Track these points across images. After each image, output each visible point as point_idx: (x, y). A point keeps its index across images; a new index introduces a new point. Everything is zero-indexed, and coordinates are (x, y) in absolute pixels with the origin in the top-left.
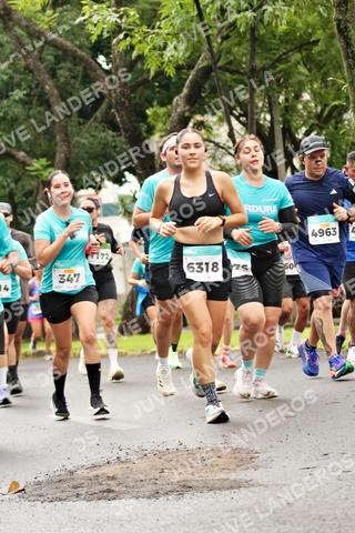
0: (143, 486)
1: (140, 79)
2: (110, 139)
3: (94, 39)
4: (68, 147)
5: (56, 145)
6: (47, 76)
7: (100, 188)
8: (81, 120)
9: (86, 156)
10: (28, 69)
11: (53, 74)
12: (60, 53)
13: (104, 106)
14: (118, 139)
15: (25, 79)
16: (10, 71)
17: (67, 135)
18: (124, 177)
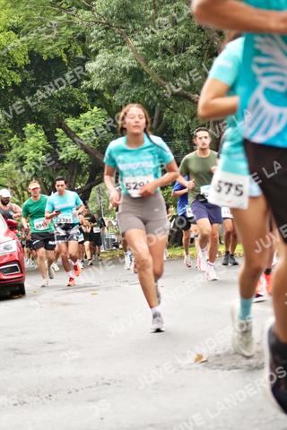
6: (216, 35)
10: (201, 29)
15: (198, 37)
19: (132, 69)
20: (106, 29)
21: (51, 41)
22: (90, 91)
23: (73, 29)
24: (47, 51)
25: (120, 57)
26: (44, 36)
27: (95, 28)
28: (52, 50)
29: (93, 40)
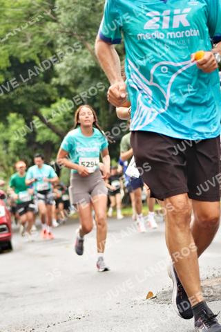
19: (91, 68)
20: (70, 36)
21: (26, 48)
22: (58, 86)
23: (44, 37)
24: (23, 56)
25: (81, 59)
26: (21, 45)
27: (60, 35)
28: (28, 55)
29: (60, 46)
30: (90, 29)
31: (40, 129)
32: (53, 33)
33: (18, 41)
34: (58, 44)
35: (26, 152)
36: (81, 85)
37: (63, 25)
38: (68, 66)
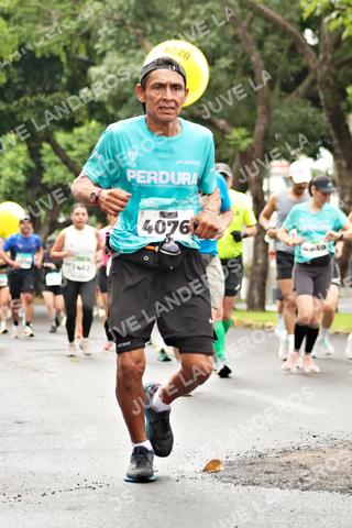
0: (336, 479)
1: (346, 58)
2: (310, 115)
3: (306, 15)
4: (269, 120)
5: (256, 116)
6: (254, 47)
7: (294, 161)
8: (283, 94)
9: (285, 130)
10: (236, 39)
11: (260, 45)
12: (270, 26)
13: (307, 82)
14: (317, 116)
15: (231, 49)
16: (218, 39)
17: (268, 107)
18: (319, 152)
25: (132, 65)
26: (41, 29)
27: (104, 24)
28: (49, 46)
29: (101, 40)
30: (154, 20)
31: (50, 164)
32: (94, 18)
33: (36, 22)
34: (99, 37)
35: (22, 196)
36: (125, 106)
37: (111, 7)
38: (109, 72)
